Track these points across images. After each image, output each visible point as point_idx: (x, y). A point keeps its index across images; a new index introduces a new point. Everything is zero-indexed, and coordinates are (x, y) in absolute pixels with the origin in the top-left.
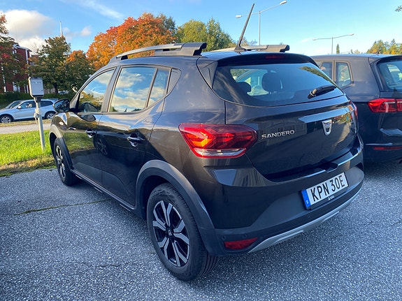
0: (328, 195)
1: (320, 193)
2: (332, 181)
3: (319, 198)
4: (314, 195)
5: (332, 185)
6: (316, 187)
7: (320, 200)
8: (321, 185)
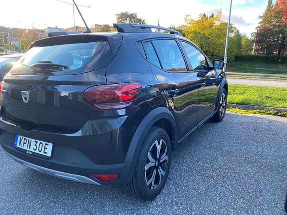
0: (28, 149)
1: (24, 143)
2: (37, 142)
3: (22, 146)
4: (20, 142)
5: (35, 145)
6: (24, 138)
7: (22, 147)
8: (27, 139)
